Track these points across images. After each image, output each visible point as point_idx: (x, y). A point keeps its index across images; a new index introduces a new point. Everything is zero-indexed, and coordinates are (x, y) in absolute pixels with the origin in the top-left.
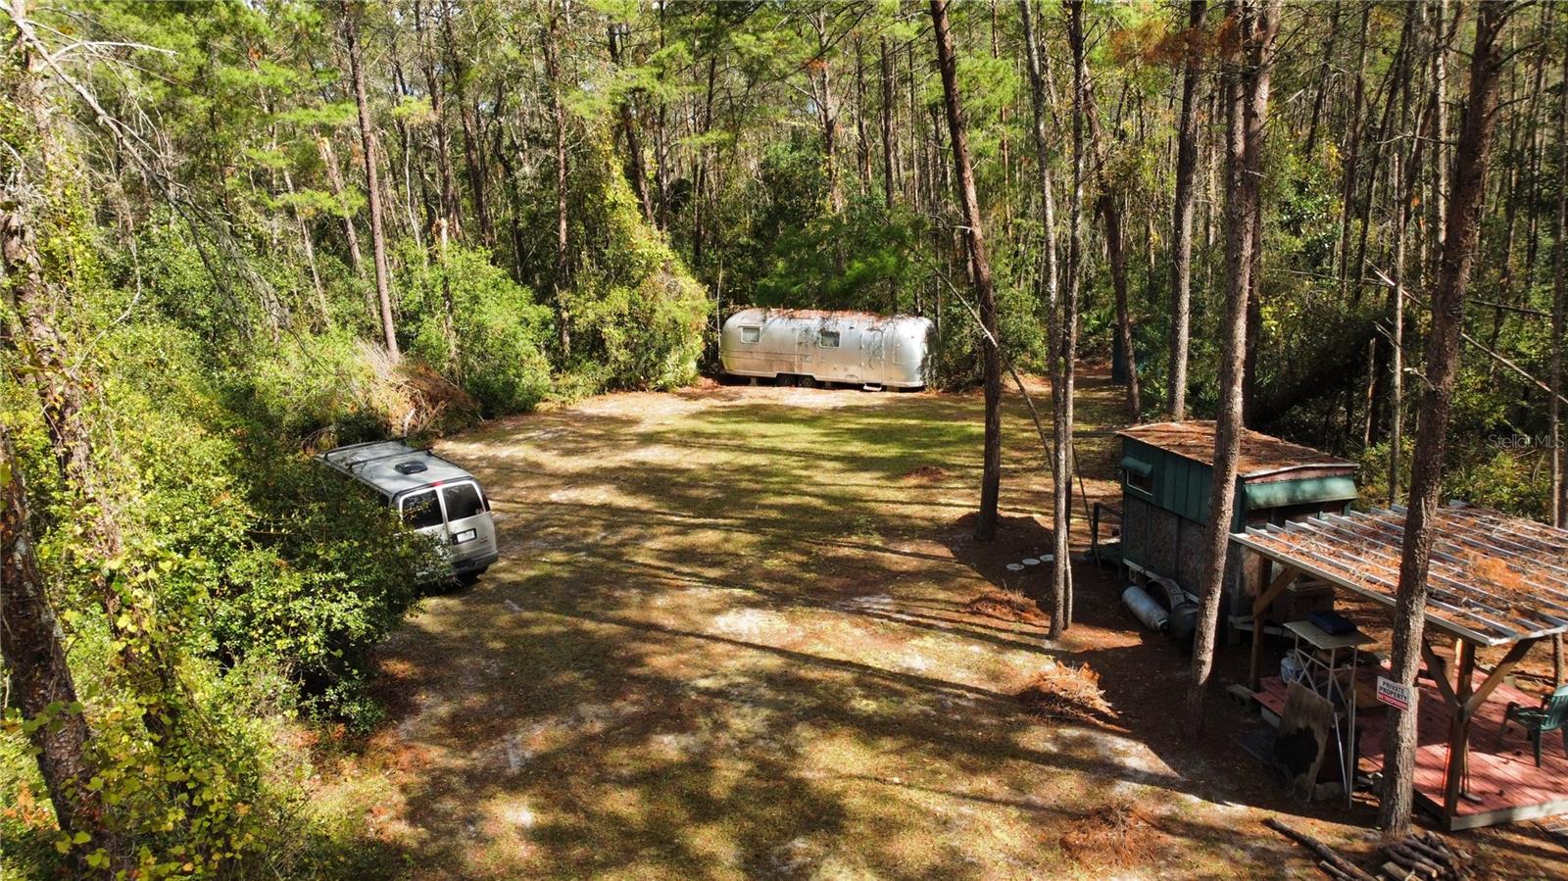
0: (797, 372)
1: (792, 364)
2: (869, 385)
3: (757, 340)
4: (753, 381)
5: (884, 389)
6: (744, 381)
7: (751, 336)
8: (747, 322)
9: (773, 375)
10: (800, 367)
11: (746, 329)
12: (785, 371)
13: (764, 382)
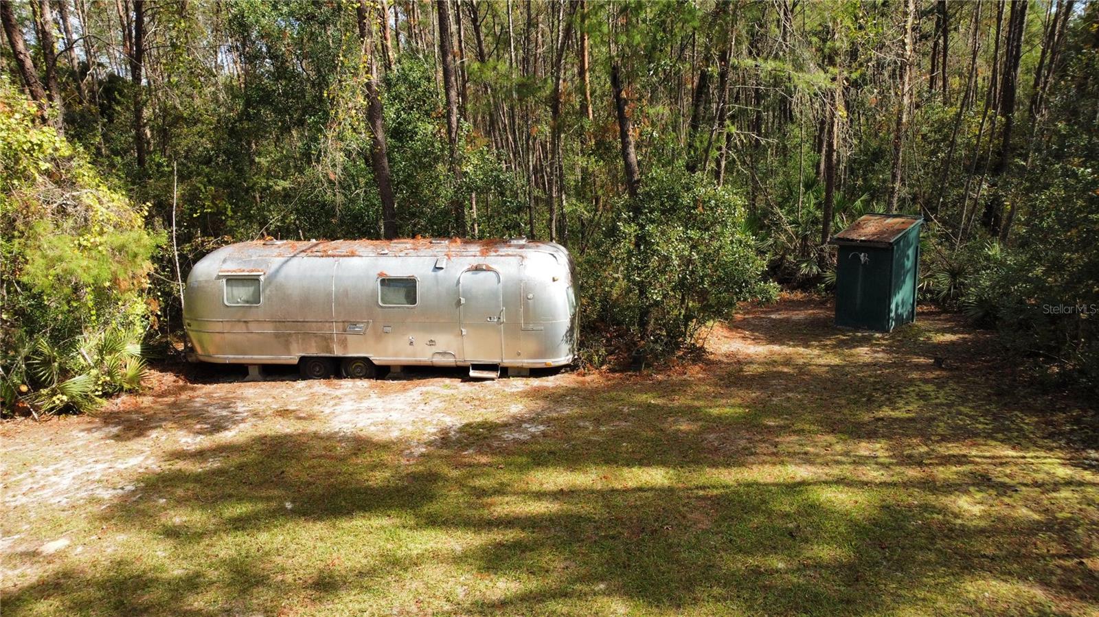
0: (338, 352)
1: (327, 339)
2: (477, 367)
3: (256, 299)
4: (253, 372)
5: (505, 372)
6: (237, 373)
7: (243, 293)
8: (232, 268)
9: (292, 358)
10: (343, 343)
11: (232, 280)
12: (313, 352)
13: (274, 372)
